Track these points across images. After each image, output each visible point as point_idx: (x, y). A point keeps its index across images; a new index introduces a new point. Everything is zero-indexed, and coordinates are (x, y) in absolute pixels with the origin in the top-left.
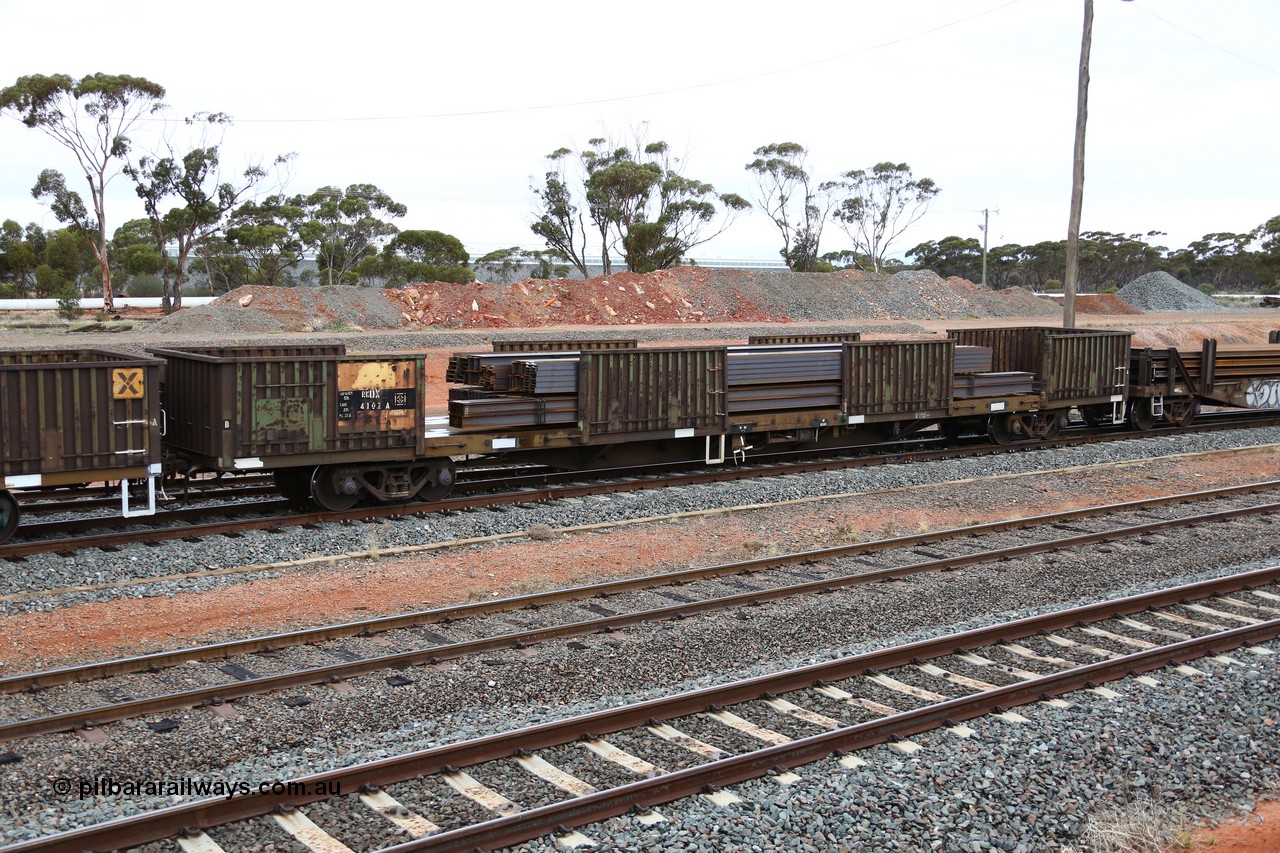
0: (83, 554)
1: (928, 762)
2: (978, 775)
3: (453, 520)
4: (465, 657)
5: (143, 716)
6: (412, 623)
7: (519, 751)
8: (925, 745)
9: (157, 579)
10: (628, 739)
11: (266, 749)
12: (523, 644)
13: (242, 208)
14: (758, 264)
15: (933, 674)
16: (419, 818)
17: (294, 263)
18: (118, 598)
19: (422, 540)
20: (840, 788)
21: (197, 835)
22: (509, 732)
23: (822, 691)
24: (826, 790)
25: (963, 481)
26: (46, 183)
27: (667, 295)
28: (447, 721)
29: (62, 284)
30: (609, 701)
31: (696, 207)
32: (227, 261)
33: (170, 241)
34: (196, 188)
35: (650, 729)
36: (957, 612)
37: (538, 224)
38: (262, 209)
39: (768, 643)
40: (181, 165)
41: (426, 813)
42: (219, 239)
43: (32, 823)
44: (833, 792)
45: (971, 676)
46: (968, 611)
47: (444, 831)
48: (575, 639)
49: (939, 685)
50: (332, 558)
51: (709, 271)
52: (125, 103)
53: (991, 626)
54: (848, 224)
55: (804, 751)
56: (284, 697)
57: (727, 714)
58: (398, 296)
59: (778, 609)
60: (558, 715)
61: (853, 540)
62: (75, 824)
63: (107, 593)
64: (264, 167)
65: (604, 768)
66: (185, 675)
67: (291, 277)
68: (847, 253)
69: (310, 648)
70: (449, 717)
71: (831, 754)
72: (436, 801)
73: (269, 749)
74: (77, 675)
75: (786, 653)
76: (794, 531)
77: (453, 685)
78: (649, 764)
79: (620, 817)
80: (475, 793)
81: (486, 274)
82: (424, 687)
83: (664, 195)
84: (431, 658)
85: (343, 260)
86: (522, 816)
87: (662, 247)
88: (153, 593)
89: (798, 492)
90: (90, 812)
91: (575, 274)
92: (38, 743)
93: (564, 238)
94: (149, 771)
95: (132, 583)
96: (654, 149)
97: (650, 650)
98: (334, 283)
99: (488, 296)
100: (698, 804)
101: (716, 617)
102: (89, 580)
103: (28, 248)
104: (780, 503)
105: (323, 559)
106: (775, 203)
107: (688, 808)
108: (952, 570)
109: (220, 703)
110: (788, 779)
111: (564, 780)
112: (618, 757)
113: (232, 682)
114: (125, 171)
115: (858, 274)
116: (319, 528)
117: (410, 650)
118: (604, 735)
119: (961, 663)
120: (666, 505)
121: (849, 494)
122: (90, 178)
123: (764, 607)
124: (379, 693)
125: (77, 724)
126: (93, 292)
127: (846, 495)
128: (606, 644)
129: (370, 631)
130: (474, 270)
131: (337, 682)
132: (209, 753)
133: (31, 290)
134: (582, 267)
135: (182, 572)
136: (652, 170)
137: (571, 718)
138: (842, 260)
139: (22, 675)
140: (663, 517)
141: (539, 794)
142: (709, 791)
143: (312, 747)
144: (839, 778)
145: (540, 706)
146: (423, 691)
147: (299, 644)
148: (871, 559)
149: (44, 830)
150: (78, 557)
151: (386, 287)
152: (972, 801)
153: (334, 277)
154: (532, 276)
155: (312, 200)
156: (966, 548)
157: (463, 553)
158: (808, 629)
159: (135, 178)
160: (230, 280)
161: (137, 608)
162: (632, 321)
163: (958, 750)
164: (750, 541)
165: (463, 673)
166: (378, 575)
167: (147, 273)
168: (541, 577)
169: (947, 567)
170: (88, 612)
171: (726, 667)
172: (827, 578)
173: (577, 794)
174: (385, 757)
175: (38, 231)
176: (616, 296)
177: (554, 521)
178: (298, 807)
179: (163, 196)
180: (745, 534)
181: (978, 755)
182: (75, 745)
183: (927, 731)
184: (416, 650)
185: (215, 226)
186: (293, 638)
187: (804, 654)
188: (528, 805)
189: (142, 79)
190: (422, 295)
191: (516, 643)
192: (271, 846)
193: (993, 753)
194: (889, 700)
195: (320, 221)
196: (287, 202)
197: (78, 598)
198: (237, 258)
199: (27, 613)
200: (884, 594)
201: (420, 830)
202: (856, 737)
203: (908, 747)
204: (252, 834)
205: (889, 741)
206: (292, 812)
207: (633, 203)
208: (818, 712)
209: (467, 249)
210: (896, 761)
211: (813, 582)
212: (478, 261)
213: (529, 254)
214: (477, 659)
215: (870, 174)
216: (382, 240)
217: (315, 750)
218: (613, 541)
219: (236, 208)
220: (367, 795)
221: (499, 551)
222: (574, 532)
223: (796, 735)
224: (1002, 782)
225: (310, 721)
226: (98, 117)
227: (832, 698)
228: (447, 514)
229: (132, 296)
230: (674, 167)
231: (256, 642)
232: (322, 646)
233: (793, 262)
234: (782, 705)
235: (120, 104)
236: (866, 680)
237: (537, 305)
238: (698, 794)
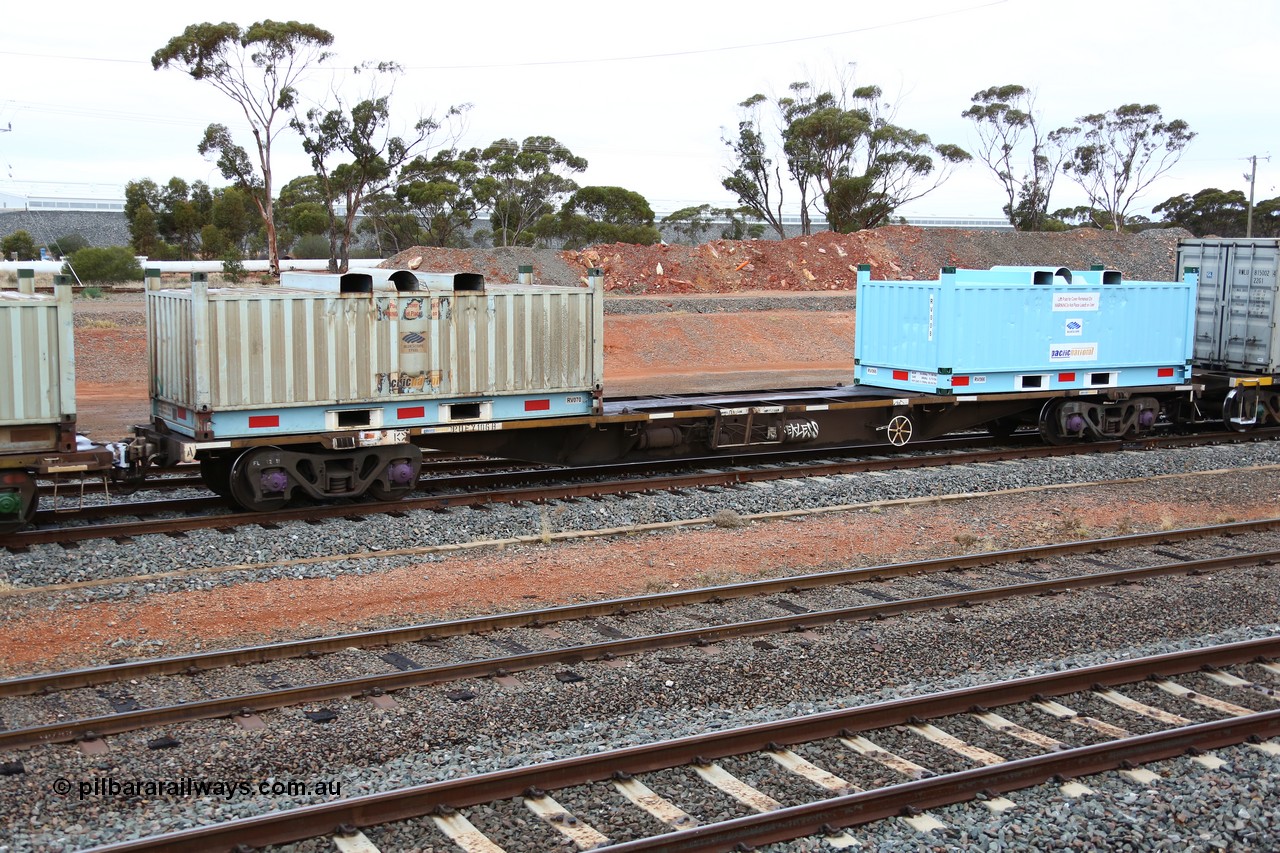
0: (243, 530)
1: (1168, 794)
2: (1229, 814)
3: (631, 503)
4: (641, 653)
5: (301, 705)
6: (585, 614)
7: (698, 759)
8: (1164, 774)
9: (318, 559)
10: (818, 751)
11: (427, 745)
12: (704, 641)
13: (412, 163)
14: (978, 223)
15: (1174, 693)
16: (587, 827)
17: (467, 223)
18: (278, 578)
19: (597, 524)
20: (1062, 819)
21: (354, 834)
22: (687, 737)
23: (1041, 706)
24: (1045, 821)
25: (1215, 471)
26: (214, 137)
27: (873, 257)
28: (620, 722)
29: (227, 246)
30: (798, 707)
31: (910, 160)
32: (398, 220)
33: (336, 197)
34: (365, 142)
35: (843, 741)
36: (1205, 622)
37: (730, 179)
38: (434, 164)
39: (980, 650)
40: (348, 116)
41: (595, 822)
42: (388, 196)
43: (189, 812)
44: (1053, 822)
45: (1221, 697)
46: (1218, 623)
47: (614, 843)
48: (762, 638)
49: (1181, 706)
50: (501, 541)
51: (921, 230)
52: (292, 51)
53: (1247, 641)
54: (1083, 177)
55: (1020, 774)
56: (447, 690)
57: (931, 728)
58: (577, 259)
59: (991, 612)
60: (742, 720)
61: (1082, 536)
62: (230, 815)
63: (267, 573)
64: (436, 119)
65: (791, 782)
66: (345, 663)
67: (463, 238)
68: (1082, 210)
69: (476, 638)
70: (623, 718)
71: (1051, 779)
72: (606, 809)
73: (431, 745)
74: (235, 658)
75: (1001, 662)
76: (1012, 525)
77: (628, 684)
78: (842, 780)
79: (807, 837)
80: (648, 803)
81: (673, 234)
82: (596, 685)
83: (872, 146)
84: (603, 653)
85: (519, 219)
86: (699, 831)
87: (869, 204)
88: (313, 574)
89: (1018, 480)
90: (245, 803)
91: (771, 234)
92: (195, 728)
93: (757, 193)
94: (306, 763)
95: (292, 563)
96: (862, 93)
97: (846, 653)
98: (509, 244)
99: (674, 258)
100: (896, 828)
101: (921, 618)
102: (249, 558)
103: (195, 208)
104: (997, 492)
105: (492, 542)
106: (997, 154)
107: (885, 831)
108: (1200, 574)
109: (380, 694)
110: (999, 805)
111: (746, 793)
112: (807, 771)
113: (393, 671)
114: (292, 125)
115: (1094, 234)
116: (488, 509)
117: (582, 644)
118: (791, 745)
119: (1209, 682)
120: (867, 491)
121: (1078, 484)
122: (256, 133)
123: (976, 609)
124: (548, 690)
125: (234, 710)
126: (259, 253)
127: (1074, 485)
128: (796, 644)
129: (539, 622)
130: (660, 230)
131: (503, 675)
132: (368, 747)
133: (197, 252)
134: (778, 226)
135: (344, 552)
136: (860, 118)
137: (755, 725)
138: (1077, 217)
139: (181, 656)
140: (863, 505)
141: (718, 808)
142: (909, 814)
143: (475, 745)
144: (1060, 807)
145: (721, 709)
146: (595, 688)
147: (464, 633)
148: (1102, 559)
149: (200, 820)
150: (238, 534)
151: (565, 248)
152: (1222, 845)
153: (509, 237)
154: (724, 237)
155: (487, 155)
156: (1218, 549)
157: (640, 539)
158: (1027, 636)
159: (302, 133)
160: (399, 242)
161: (296, 589)
162: (833, 287)
163: (1204, 783)
164: (962, 534)
165: (639, 671)
166: (549, 561)
167: (314, 233)
168: (726, 569)
169: (1194, 570)
170: (248, 593)
171: (931, 675)
172: (1050, 578)
173: (760, 810)
174: (553, 759)
175: (204, 189)
176: (815, 259)
177: (741, 507)
178: (458, 809)
179: (331, 151)
180: (956, 526)
181: (1230, 790)
182: (232, 732)
183: (1167, 759)
184: (589, 644)
185: (384, 183)
186: (458, 627)
187: (1022, 664)
188: (706, 819)
189: (311, 27)
190: (602, 258)
191: (697, 640)
192: (430, 850)
193: (1249, 790)
194: (1121, 721)
195: (495, 176)
196: (461, 155)
197: (238, 578)
198: (407, 216)
199: (186, 592)
200: (1117, 598)
201: (587, 840)
202: (1080, 761)
203: (1144, 776)
204: (410, 836)
205: (1120, 768)
206: (452, 815)
207: (836, 155)
208: (1036, 731)
209: (652, 208)
210: (1128, 791)
211: (1034, 582)
212: (664, 220)
213: (721, 211)
214: (654, 656)
215: (1113, 118)
216: (560, 197)
217: (478, 748)
218: (807, 531)
219: (406, 163)
220: (532, 799)
221: (681, 539)
222: (763, 520)
223: (1010, 755)
224: (1260, 824)
225: (474, 716)
226: (264, 68)
227: (1053, 716)
228: (624, 497)
229: (298, 259)
230: (884, 114)
231: (419, 630)
232: (488, 636)
233: (1018, 220)
234: (995, 721)
235: (287, 53)
236: (1094, 696)
237: (728, 268)
238: (896, 817)
